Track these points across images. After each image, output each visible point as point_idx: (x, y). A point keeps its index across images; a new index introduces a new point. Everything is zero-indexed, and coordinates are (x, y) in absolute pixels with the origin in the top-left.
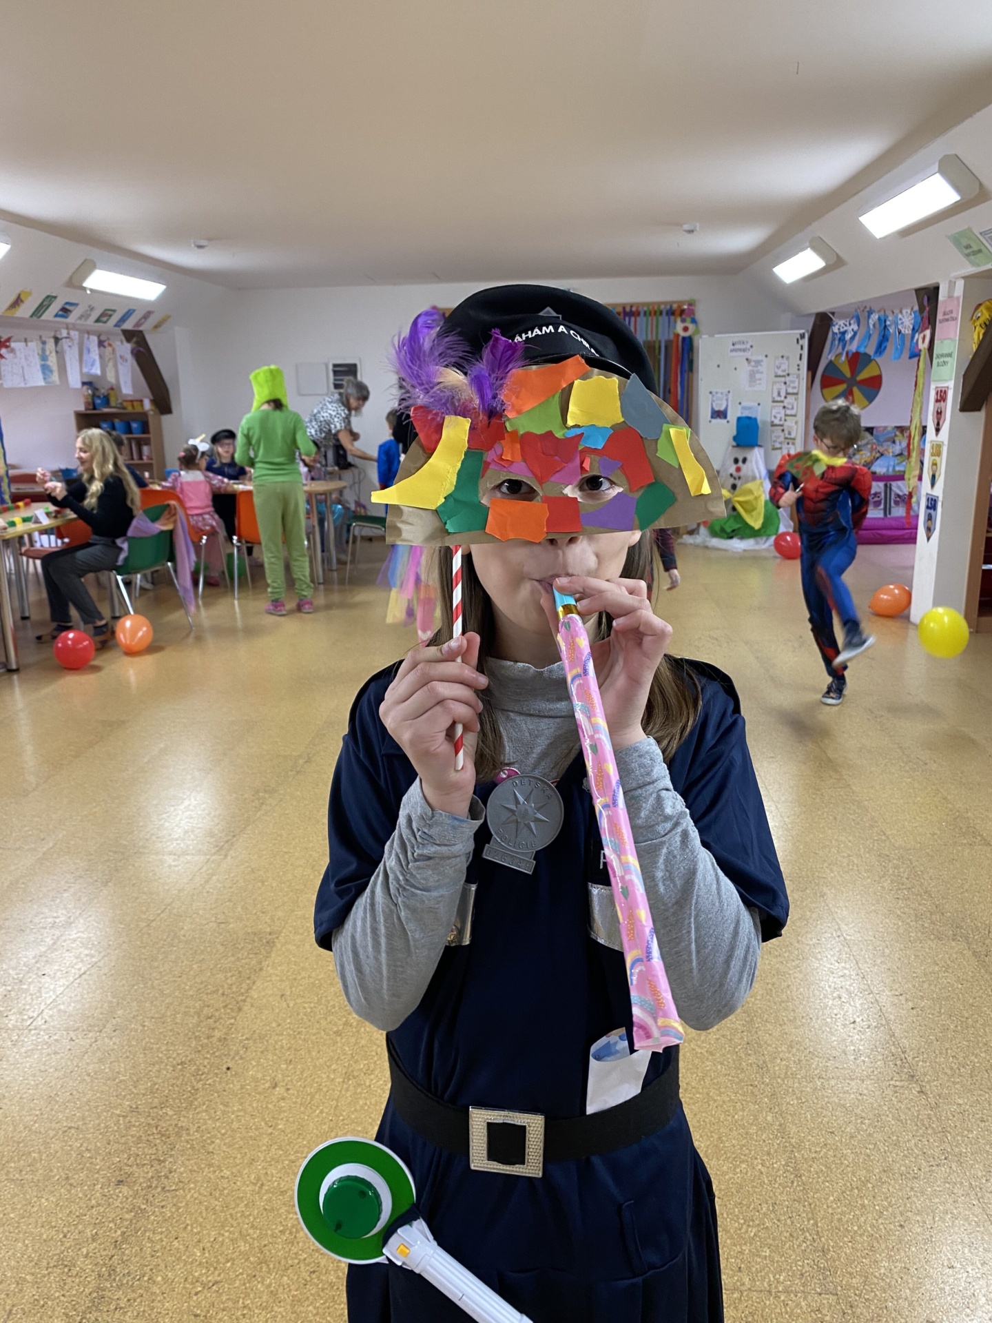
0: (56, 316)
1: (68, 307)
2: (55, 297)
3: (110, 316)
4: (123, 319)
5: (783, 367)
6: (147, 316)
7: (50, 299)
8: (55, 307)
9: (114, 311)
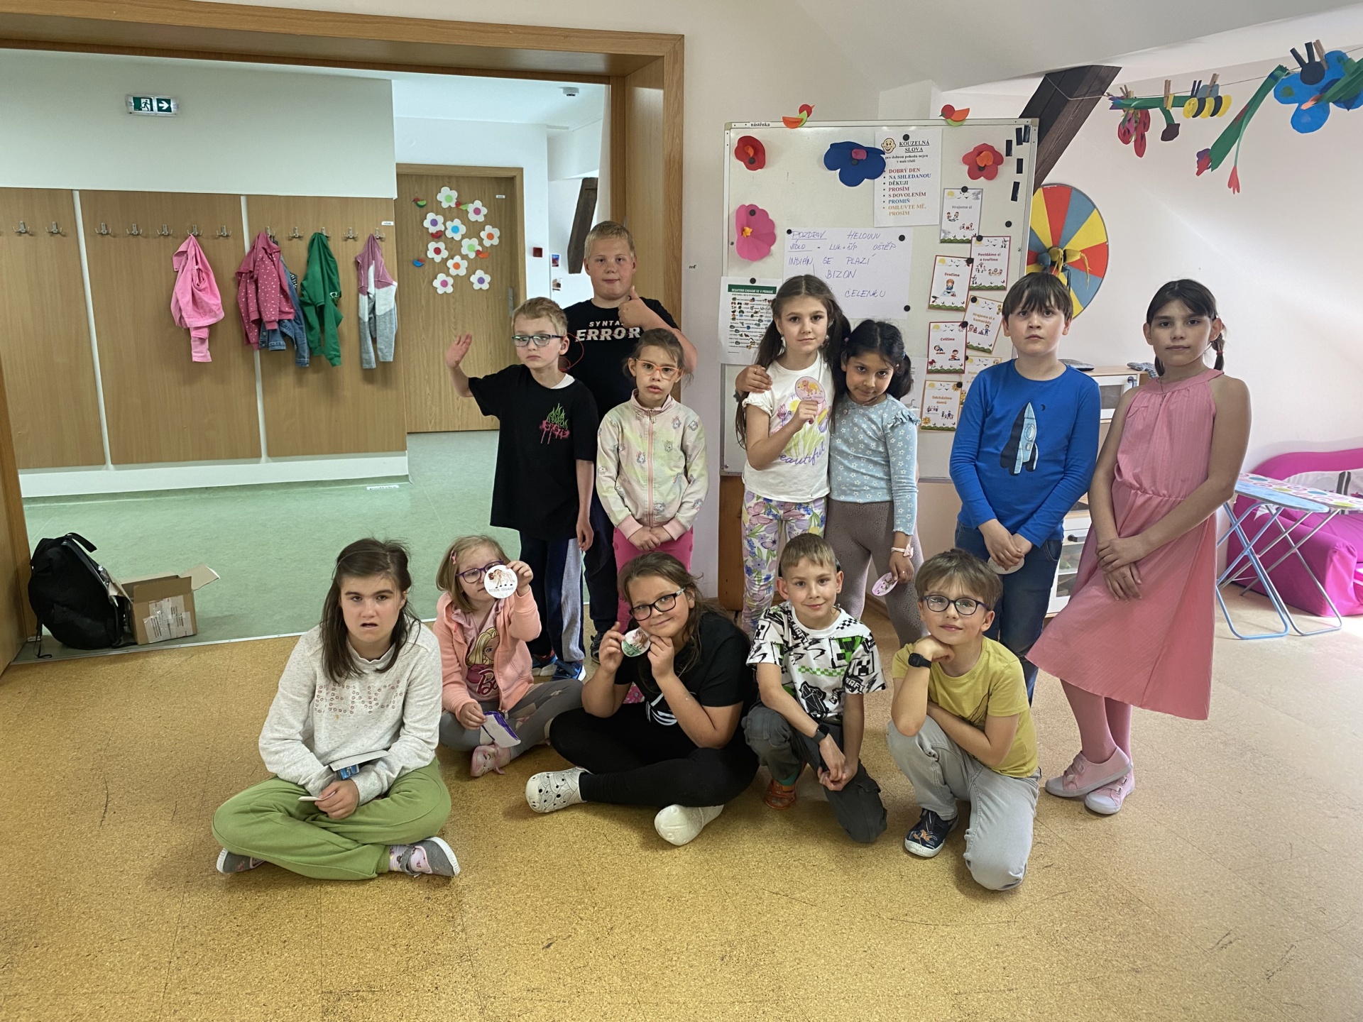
5: (964, 218)
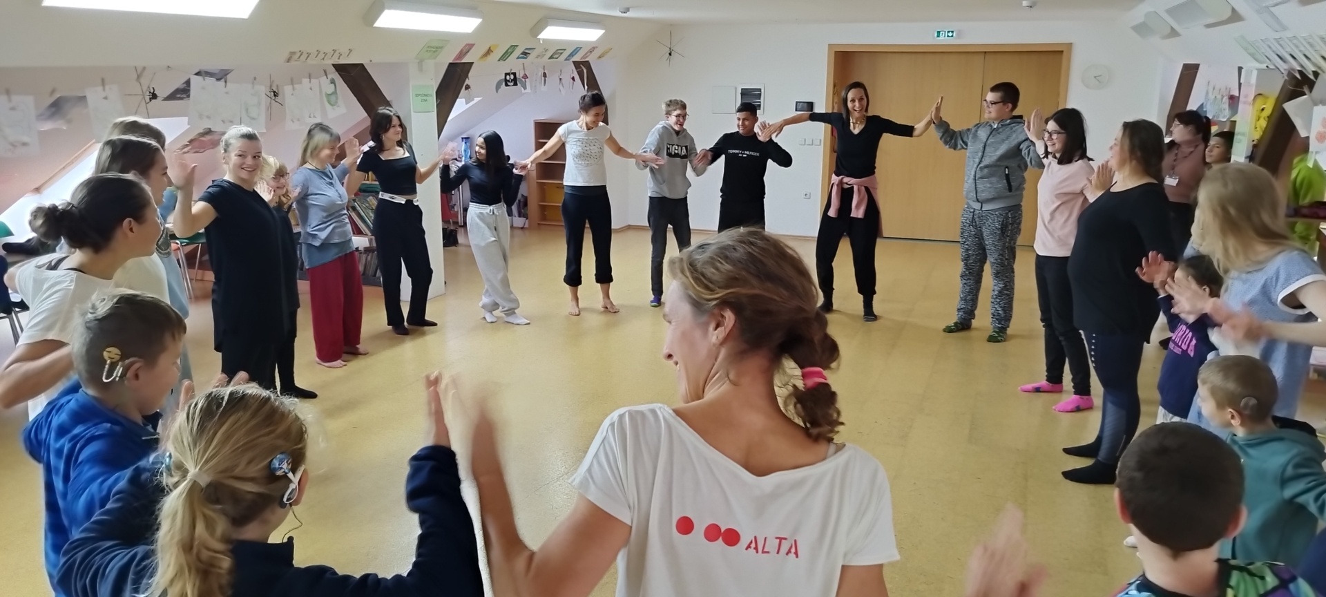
0: (518, 58)
1: (527, 51)
2: (517, 46)
3: (561, 53)
4: (572, 55)
6: (591, 51)
7: (514, 47)
8: (518, 52)
9: (565, 50)
